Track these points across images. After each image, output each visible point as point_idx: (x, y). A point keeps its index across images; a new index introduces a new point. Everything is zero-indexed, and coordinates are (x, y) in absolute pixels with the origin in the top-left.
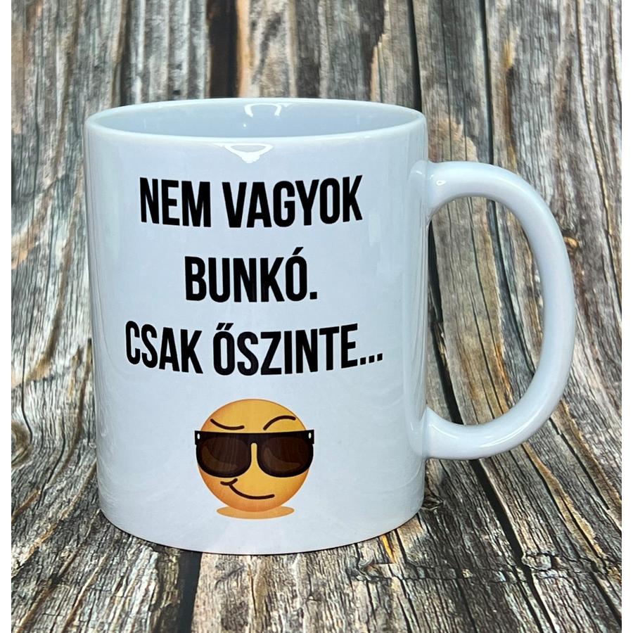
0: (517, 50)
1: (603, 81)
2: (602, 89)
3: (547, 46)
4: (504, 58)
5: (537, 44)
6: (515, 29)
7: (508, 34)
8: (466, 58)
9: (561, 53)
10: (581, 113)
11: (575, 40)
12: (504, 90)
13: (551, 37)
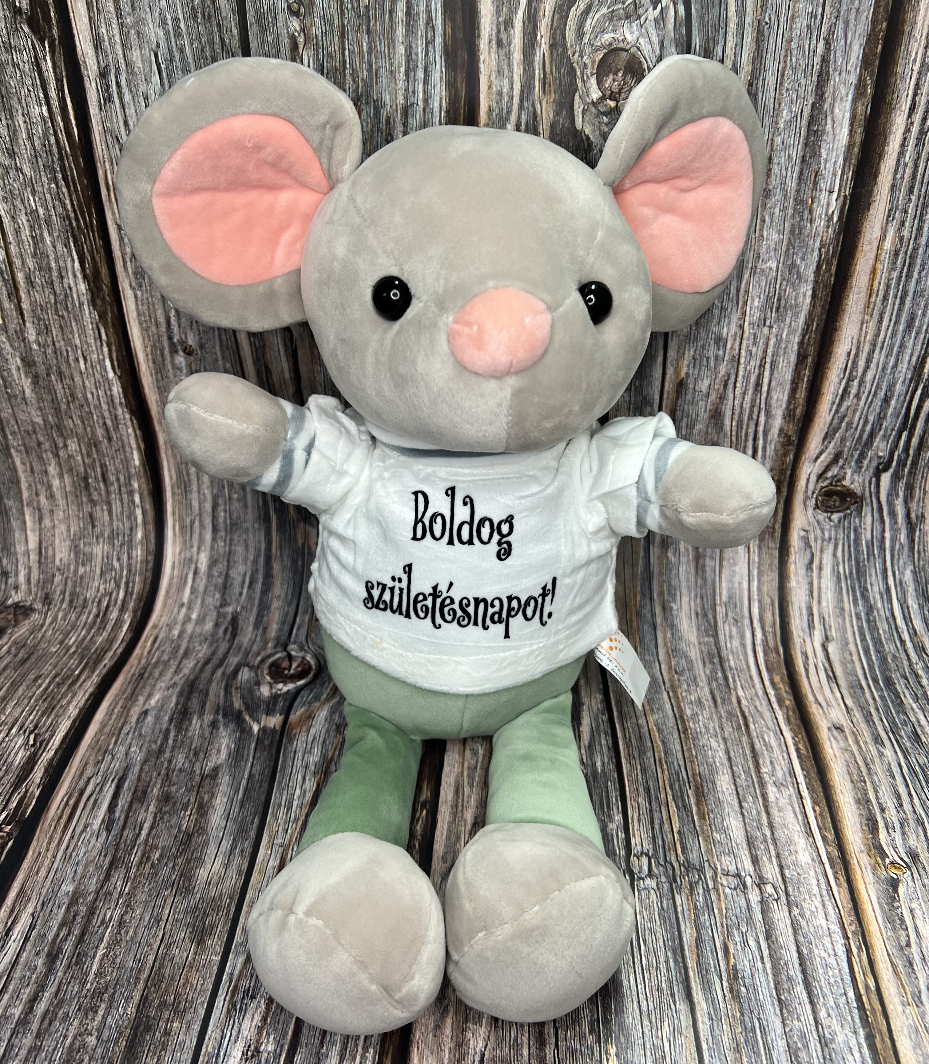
0: (688, 366)
1: (750, 392)
2: (748, 398)
3: (712, 364)
4: (677, 371)
5: (705, 363)
6: (689, 350)
7: (684, 354)
8: (648, 371)
9: (723, 369)
10: (728, 413)
11: (736, 360)
12: (673, 395)
13: (717, 358)
